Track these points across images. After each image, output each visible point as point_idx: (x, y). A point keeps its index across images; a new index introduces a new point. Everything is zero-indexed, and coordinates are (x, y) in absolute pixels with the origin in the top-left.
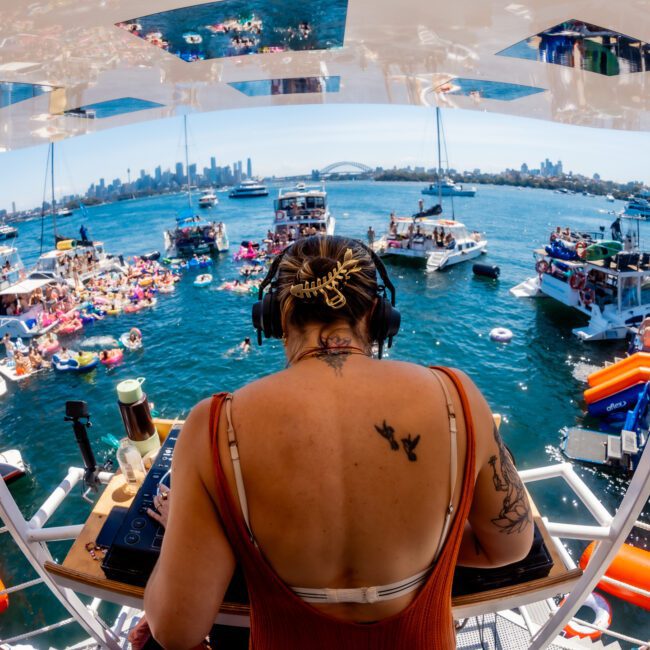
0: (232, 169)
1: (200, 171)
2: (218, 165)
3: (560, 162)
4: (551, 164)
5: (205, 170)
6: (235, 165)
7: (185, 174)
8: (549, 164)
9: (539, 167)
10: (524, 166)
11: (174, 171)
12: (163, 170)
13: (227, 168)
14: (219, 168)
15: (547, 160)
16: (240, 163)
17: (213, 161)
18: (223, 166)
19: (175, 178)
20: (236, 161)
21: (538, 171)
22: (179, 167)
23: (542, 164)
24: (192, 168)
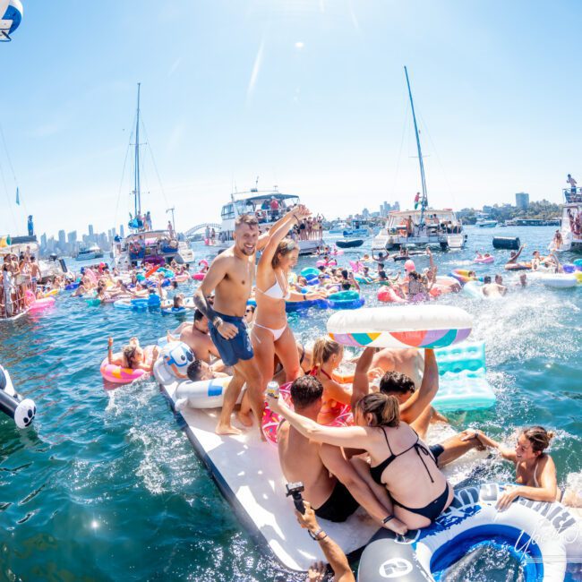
0: (107, 235)
1: (79, 238)
2: (95, 232)
3: (397, 203)
4: (389, 205)
5: (84, 236)
6: (109, 231)
7: (67, 241)
8: (387, 206)
9: (378, 210)
10: (365, 211)
11: (57, 238)
12: (48, 237)
13: (103, 235)
14: (97, 235)
15: (385, 203)
16: (114, 230)
17: (91, 228)
18: (99, 233)
19: (57, 245)
20: (111, 228)
21: (378, 213)
22: (61, 233)
23: (381, 207)
24: (73, 235)
